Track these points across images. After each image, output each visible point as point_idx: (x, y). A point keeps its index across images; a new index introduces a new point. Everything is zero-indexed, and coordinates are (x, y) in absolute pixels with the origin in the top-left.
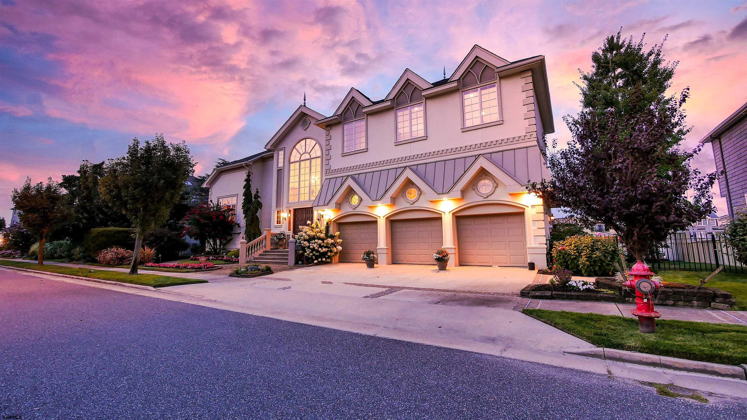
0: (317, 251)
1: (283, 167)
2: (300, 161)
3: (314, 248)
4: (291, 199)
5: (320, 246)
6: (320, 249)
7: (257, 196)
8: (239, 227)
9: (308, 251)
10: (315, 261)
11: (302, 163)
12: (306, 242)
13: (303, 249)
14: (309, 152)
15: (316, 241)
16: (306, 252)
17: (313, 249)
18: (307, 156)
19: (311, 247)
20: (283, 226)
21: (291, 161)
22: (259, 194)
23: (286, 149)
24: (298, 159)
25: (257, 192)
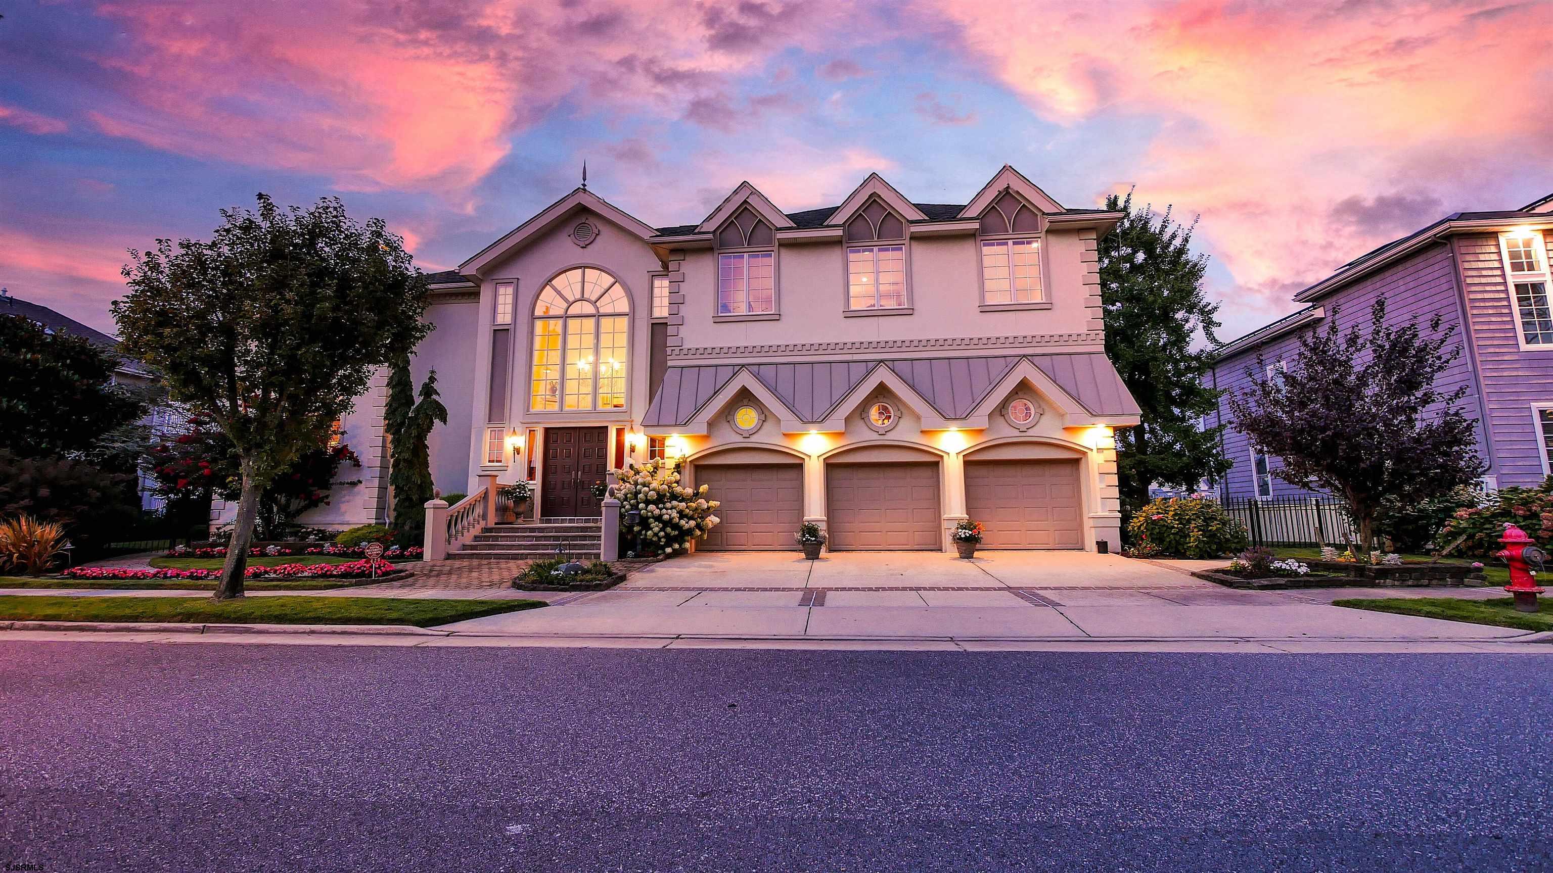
0: (676, 527)
1: (513, 326)
2: (566, 317)
3: (671, 519)
4: (538, 406)
5: (682, 515)
6: (683, 522)
7: (428, 390)
8: (357, 464)
9: (656, 527)
10: (669, 550)
11: (571, 322)
12: (651, 507)
13: (645, 523)
14: (593, 299)
15: (675, 503)
16: (651, 529)
17: (669, 523)
18: (589, 309)
19: (666, 517)
20: (509, 469)
21: (538, 312)
22: (435, 385)
23: (520, 281)
24: (561, 312)
25: (432, 379)
